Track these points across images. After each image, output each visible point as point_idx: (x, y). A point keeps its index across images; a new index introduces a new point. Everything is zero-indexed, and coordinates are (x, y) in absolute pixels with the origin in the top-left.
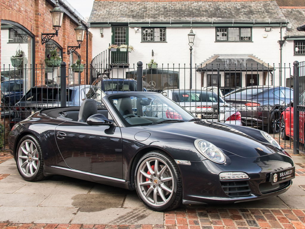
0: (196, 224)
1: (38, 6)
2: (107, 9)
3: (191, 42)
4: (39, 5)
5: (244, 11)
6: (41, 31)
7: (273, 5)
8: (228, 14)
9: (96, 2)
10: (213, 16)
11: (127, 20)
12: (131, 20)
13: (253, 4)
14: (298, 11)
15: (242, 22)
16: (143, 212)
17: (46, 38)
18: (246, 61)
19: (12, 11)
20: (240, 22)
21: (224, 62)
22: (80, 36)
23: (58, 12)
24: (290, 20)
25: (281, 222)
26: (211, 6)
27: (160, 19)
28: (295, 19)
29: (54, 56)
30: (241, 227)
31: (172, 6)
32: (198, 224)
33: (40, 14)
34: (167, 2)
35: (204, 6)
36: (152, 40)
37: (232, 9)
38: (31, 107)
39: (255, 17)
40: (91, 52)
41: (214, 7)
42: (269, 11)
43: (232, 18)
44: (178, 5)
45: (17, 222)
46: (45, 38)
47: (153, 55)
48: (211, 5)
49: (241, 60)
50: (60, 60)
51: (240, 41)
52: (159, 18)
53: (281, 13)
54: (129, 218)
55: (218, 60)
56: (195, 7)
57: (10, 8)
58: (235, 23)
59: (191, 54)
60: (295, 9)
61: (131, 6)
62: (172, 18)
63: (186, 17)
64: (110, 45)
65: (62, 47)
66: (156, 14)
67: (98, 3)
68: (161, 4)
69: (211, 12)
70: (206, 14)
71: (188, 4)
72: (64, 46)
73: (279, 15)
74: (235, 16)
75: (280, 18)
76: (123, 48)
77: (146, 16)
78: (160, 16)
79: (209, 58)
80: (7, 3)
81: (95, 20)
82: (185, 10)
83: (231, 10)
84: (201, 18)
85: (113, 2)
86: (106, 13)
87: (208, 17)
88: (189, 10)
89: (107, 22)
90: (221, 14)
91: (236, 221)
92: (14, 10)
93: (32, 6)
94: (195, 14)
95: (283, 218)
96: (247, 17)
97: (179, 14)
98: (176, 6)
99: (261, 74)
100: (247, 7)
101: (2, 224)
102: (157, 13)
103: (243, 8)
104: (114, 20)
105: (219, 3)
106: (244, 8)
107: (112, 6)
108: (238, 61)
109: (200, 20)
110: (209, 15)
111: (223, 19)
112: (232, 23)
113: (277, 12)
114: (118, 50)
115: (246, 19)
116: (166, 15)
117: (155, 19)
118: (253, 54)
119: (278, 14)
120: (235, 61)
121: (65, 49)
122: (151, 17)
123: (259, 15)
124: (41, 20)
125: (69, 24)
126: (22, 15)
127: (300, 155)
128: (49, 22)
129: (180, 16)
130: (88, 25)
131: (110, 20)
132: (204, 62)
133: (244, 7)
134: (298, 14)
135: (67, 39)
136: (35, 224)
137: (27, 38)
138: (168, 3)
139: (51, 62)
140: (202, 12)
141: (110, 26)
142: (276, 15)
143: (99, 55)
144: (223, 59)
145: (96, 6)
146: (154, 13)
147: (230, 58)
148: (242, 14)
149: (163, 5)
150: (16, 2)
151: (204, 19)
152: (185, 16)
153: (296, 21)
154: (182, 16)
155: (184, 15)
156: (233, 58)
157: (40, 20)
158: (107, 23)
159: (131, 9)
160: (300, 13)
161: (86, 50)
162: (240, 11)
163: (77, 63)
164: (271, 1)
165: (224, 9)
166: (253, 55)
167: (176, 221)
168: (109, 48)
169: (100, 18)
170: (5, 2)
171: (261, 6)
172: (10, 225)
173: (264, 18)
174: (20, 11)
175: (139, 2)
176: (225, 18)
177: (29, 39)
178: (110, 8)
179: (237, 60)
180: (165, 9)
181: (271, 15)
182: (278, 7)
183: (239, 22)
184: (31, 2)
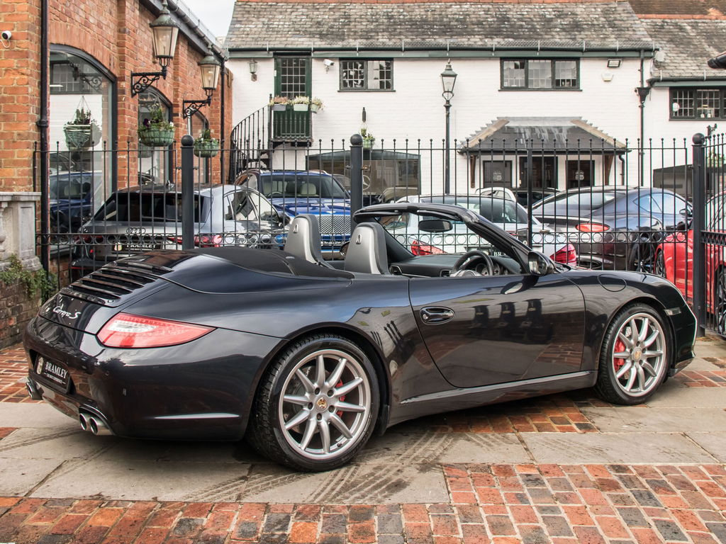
0: (522, 502)
1: (124, 12)
2: (264, 19)
3: (448, 92)
4: (127, 10)
5: (562, 25)
6: (129, 68)
7: (623, 11)
8: (526, 30)
9: (240, 3)
10: (495, 35)
11: (308, 43)
12: (316, 43)
13: (580, 10)
14: (676, 24)
15: (557, 47)
16: (396, 474)
17: (142, 82)
18: (568, 132)
19: (72, 24)
20: (555, 47)
21: (520, 133)
22: (210, 78)
23: (168, 26)
24: (661, 44)
25: (708, 495)
26: (489, 13)
27: (380, 40)
28: (671, 41)
29: (157, 121)
30: (625, 508)
31: (405, 13)
32: (527, 501)
33: (127, 30)
34: (394, 5)
35: (474, 12)
36: (364, 88)
37: (535, 19)
38: (116, 235)
39: (585, 36)
40: (230, 114)
41: (496, 14)
42: (615, 24)
43: (536, 39)
44: (417, 10)
45: (121, 498)
46: (138, 83)
47: (364, 119)
48: (488, 11)
49: (556, 130)
50: (171, 131)
51: (553, 88)
52: (378, 39)
53: (641, 28)
54: (370, 487)
55: (505, 131)
56: (456, 14)
57: (68, 19)
58: (542, 49)
59: (448, 116)
60: (669, 21)
61: (315, 13)
62: (407, 38)
63: (437, 37)
64: (271, 98)
65: (172, 102)
66: (372, 31)
67: (243, 6)
68: (381, 8)
69: (489, 25)
70: (480, 30)
71: (440, 8)
72: (175, 100)
73: (638, 33)
74: (541, 35)
75: (639, 38)
76: (299, 104)
77: (348, 35)
78: (380, 34)
79: (487, 125)
80: (62, 8)
81: (239, 43)
82: (433, 21)
83: (532, 21)
84: (469, 39)
85: (277, 3)
86: (263, 28)
87: (483, 37)
88: (442, 21)
89: (264, 47)
90: (512, 29)
91: (608, 492)
92: (77, 24)
93: (111, 13)
94: (456, 30)
95: (711, 485)
96: (569, 37)
97: (420, 30)
98: (415, 13)
99: (598, 159)
100: (567, 14)
101: (87, 502)
102: (372, 27)
103: (559, 17)
104: (280, 44)
105: (507, 6)
106: (562, 17)
107: (275, 13)
108: (550, 133)
109: (466, 43)
110: (485, 33)
111: (517, 41)
112: (536, 50)
113: (633, 26)
114: (290, 108)
115: (568, 40)
116: (392, 31)
117: (370, 41)
118: (581, 118)
119: (634, 31)
120: (543, 132)
121: (177, 106)
122: (361, 37)
123: (593, 33)
124: (131, 43)
125: (186, 52)
126: (92, 32)
127: (708, 339)
128: (146, 49)
129: (423, 33)
130: (226, 54)
131: (271, 43)
132: (475, 133)
133: (560, 15)
134: (677, 30)
135: (182, 84)
136: (160, 502)
137: (99, 82)
138: (396, 7)
139: (153, 135)
140: (469, 27)
141: (272, 56)
142: (631, 33)
143: (247, 120)
144: (517, 127)
145: (240, 13)
146: (366, 28)
147: (533, 124)
148: (558, 30)
149: (385, 10)
150: (79, 4)
151: (476, 41)
152: (434, 34)
153: (674, 46)
154: (428, 35)
155: (432, 32)
156: (539, 124)
157: (128, 43)
158: (265, 50)
159: (316, 20)
160: (681, 29)
161: (219, 107)
162: (552, 23)
163: (205, 138)
164: (619, 3)
165: (518, 19)
166: (583, 119)
167: (476, 494)
168: (269, 103)
169: (248, 39)
170: (58, 6)
171: (598, 13)
172: (106, 506)
173: (605, 38)
174: (86, 24)
175: (333, 4)
176: (522, 38)
177: (104, 85)
178: (271, 16)
179: (548, 130)
180: (390, 19)
181: (619, 32)
182: (634, 15)
183: (552, 47)
184: (110, 6)
